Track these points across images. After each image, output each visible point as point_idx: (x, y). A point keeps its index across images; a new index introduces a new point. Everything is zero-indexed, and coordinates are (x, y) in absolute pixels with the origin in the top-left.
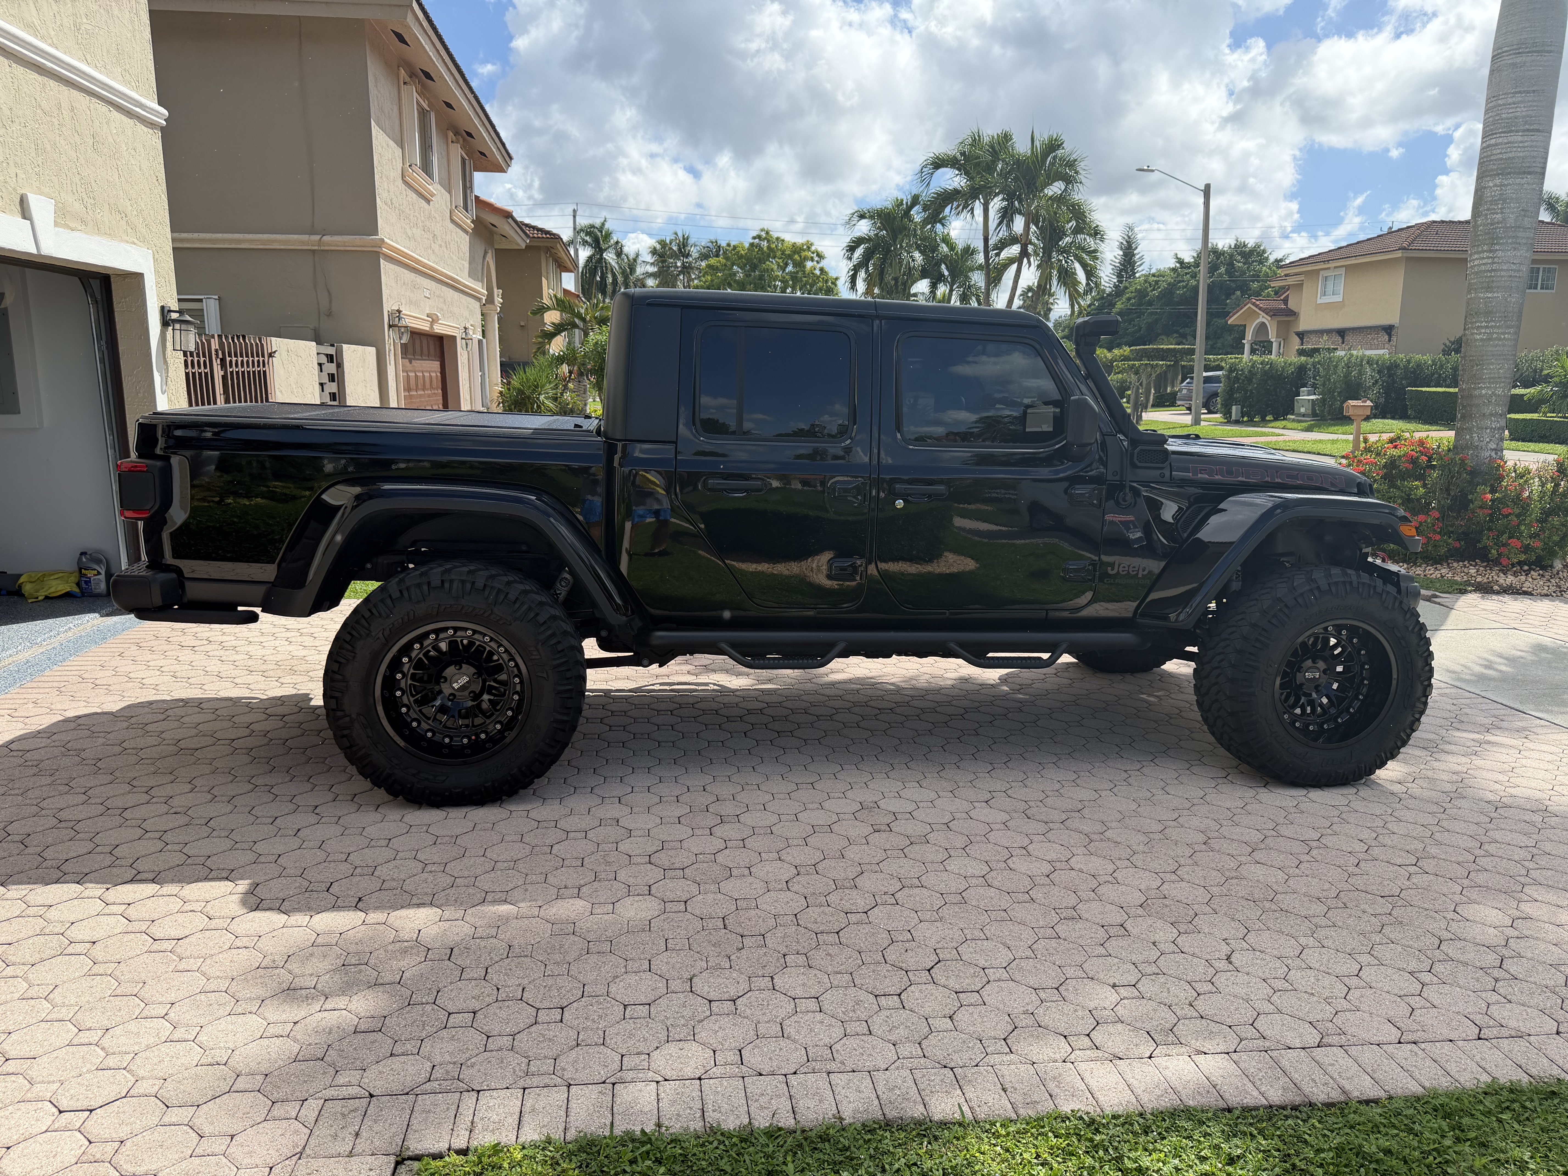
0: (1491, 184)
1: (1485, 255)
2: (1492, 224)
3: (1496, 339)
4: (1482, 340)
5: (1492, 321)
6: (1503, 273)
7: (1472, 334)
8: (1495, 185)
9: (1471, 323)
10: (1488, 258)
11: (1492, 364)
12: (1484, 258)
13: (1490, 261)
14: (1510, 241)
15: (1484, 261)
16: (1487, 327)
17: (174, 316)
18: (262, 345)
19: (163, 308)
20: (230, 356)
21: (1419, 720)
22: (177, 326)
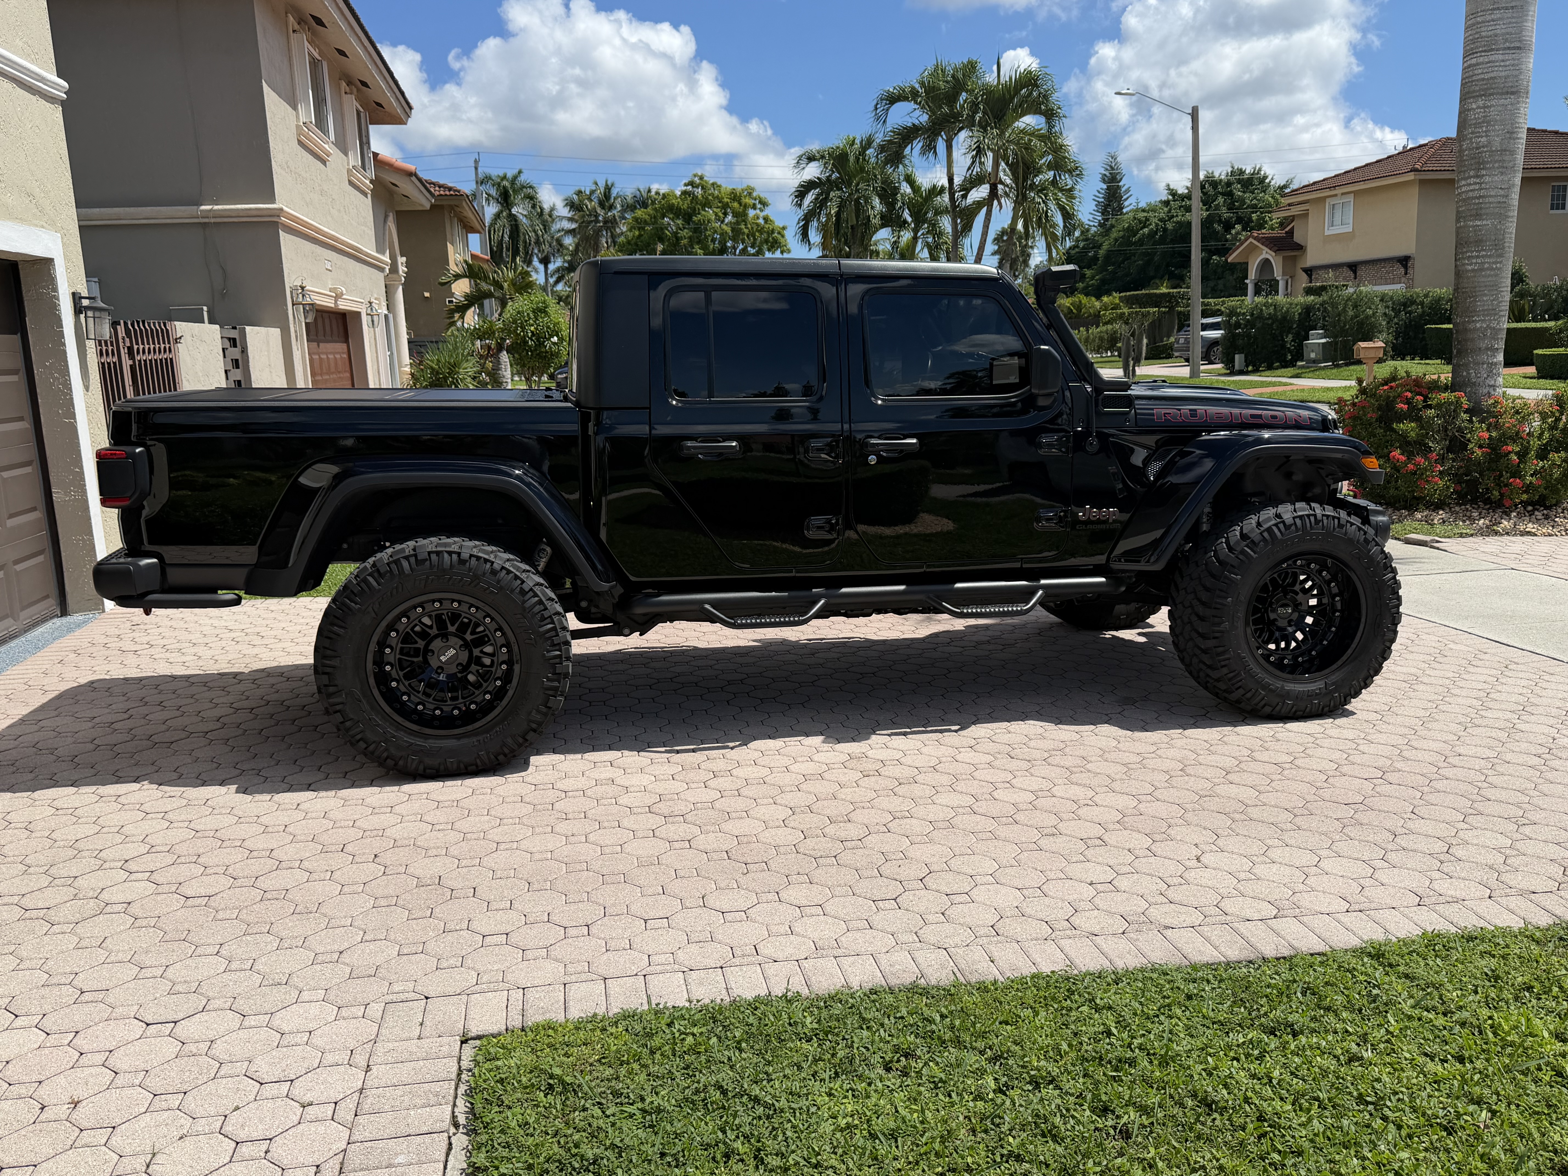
0: (1474, 106)
1: (1472, 180)
2: (1477, 148)
3: (1487, 269)
4: (1473, 270)
5: (1483, 250)
6: (1491, 200)
7: (1464, 265)
8: (1478, 107)
9: (1463, 253)
10: (1475, 183)
11: (1486, 295)
12: (1470, 184)
13: (1477, 187)
14: (1497, 165)
15: (1472, 187)
16: (1478, 257)
17: (85, 303)
18: (167, 331)
19: (74, 294)
20: (137, 344)
21: (1389, 648)
22: (90, 314)
